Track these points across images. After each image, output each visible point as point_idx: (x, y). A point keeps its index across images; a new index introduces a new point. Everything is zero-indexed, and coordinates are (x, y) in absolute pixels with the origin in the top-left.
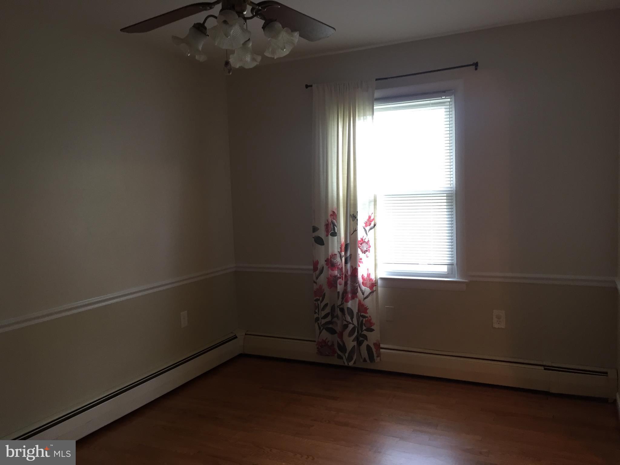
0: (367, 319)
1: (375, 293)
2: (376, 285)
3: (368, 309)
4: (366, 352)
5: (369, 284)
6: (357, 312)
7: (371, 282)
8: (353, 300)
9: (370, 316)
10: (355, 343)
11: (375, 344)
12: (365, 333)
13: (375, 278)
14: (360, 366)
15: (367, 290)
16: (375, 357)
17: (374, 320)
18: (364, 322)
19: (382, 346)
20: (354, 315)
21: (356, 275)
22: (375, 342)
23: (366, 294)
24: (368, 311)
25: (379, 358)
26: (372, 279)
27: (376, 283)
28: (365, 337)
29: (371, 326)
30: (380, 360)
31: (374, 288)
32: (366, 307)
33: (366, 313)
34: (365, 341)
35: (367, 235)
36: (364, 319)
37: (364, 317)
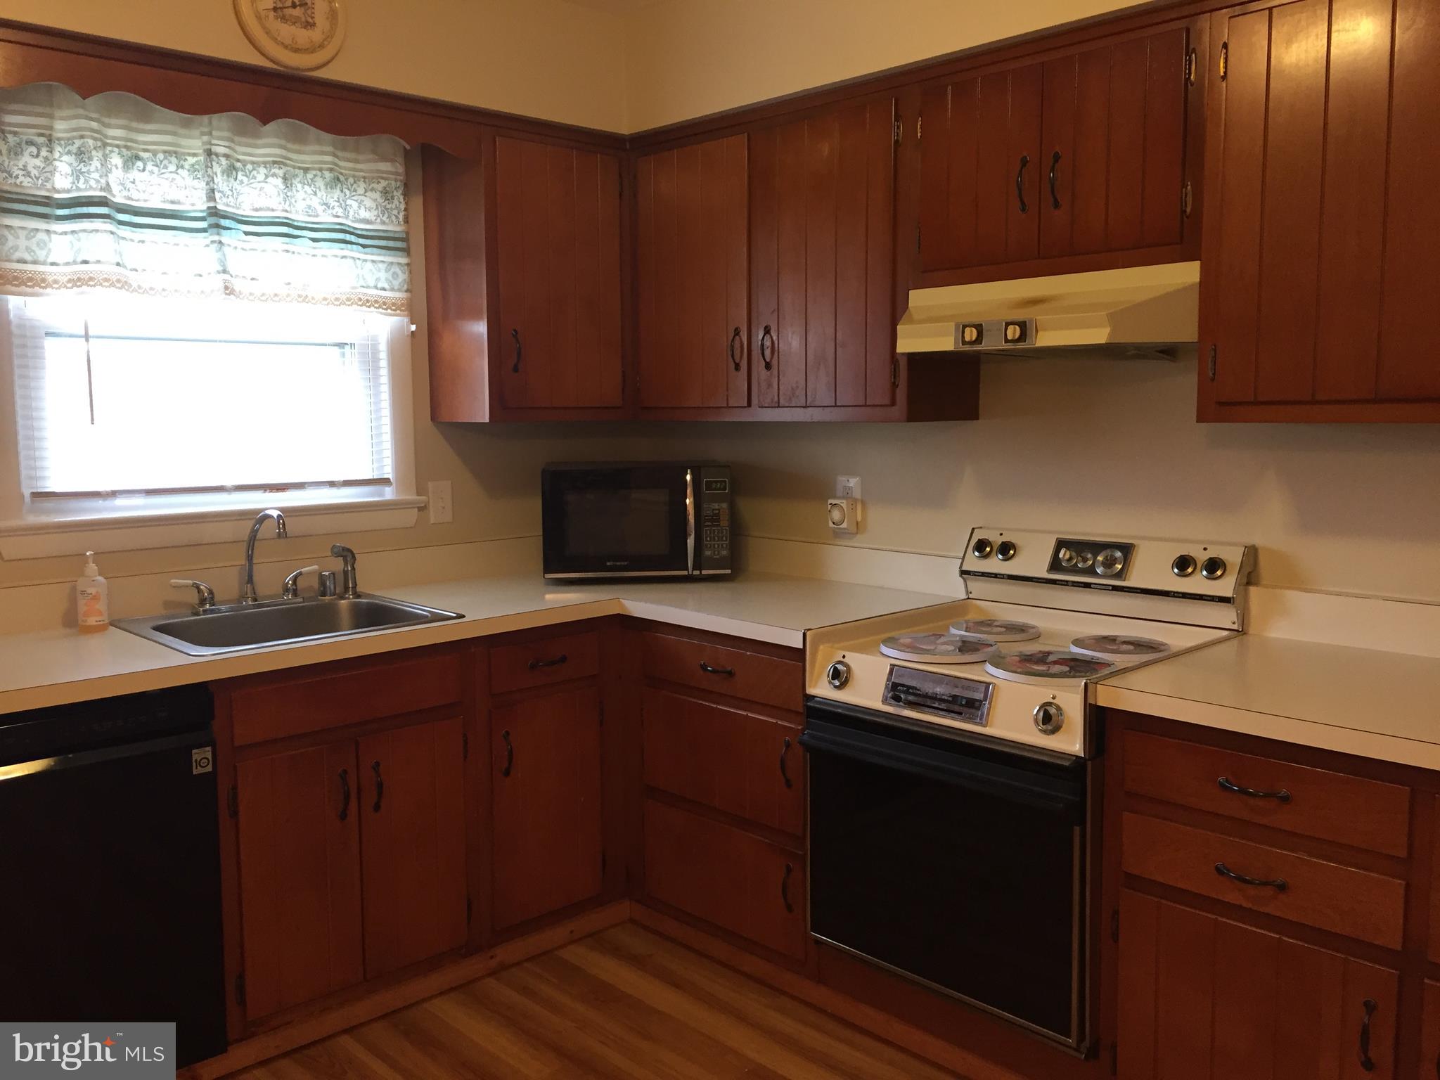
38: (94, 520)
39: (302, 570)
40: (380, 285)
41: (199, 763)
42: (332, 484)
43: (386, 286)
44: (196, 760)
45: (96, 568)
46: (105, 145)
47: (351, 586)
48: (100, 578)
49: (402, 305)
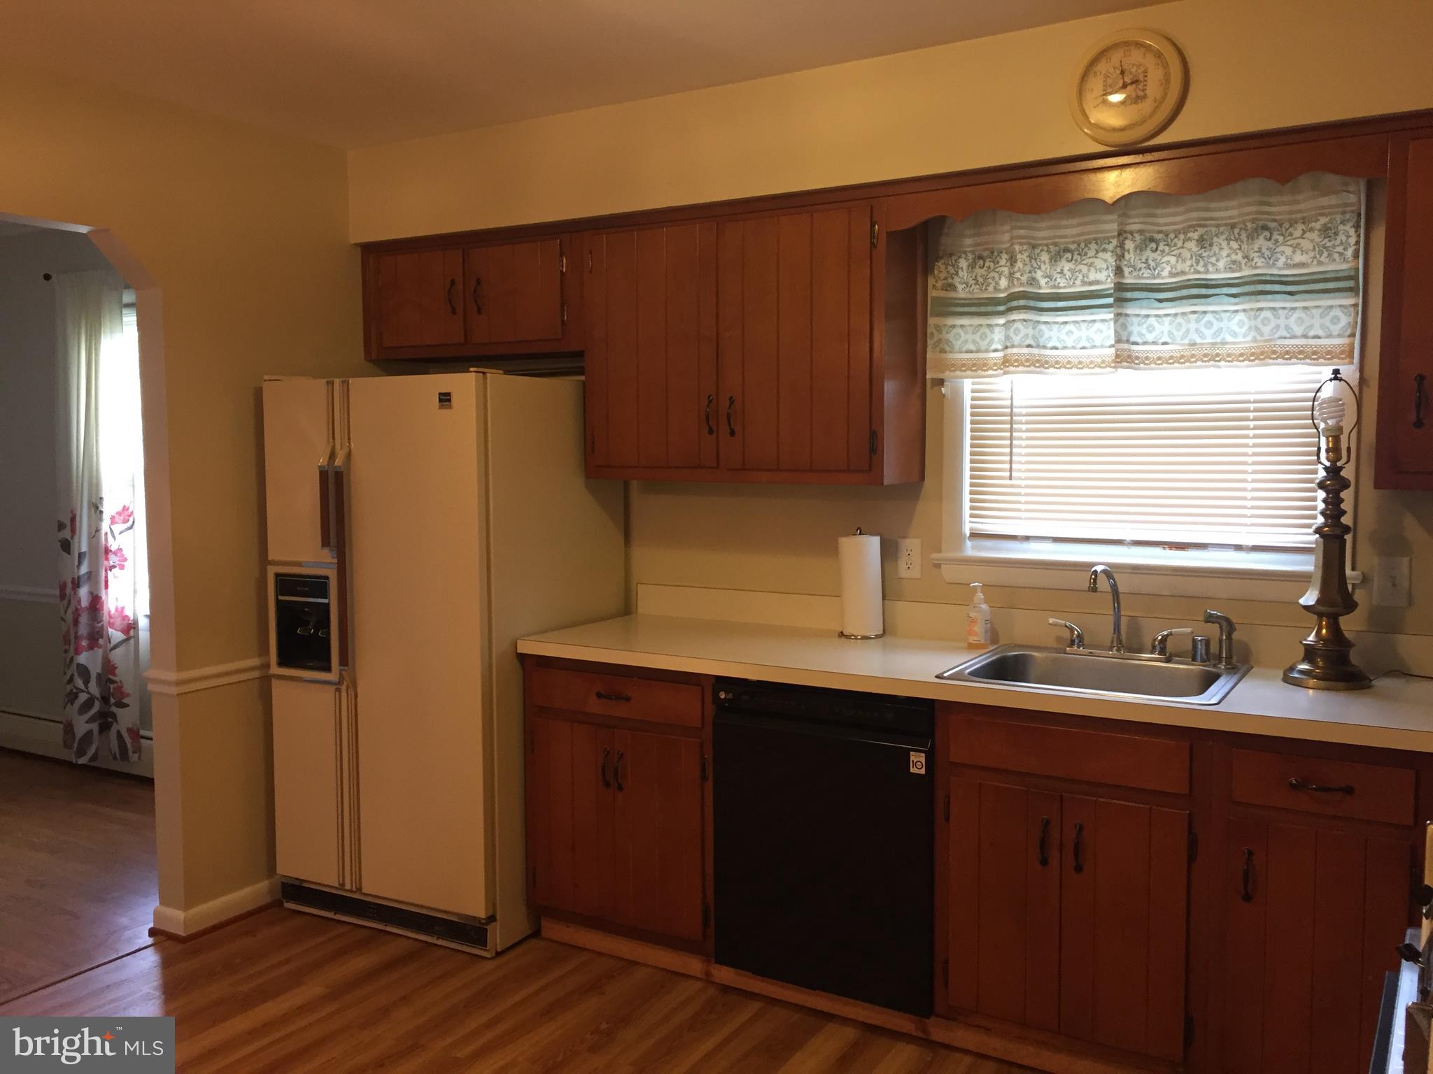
0: (115, 685)
1: (132, 641)
2: (134, 628)
3: (117, 667)
4: (116, 742)
5: (122, 624)
6: (98, 673)
7: (126, 622)
8: (91, 652)
9: (121, 681)
10: (95, 727)
11: (129, 730)
12: (114, 709)
13: (134, 614)
14: (104, 766)
15: (116, 635)
16: (130, 754)
17: (127, 688)
18: (112, 690)
19: (142, 732)
20: (92, 677)
21: (98, 607)
22: (130, 726)
23: (114, 642)
24: (117, 671)
25: (136, 756)
26: (127, 616)
27: (134, 624)
28: (114, 716)
29: (123, 698)
30: (139, 758)
31: (132, 633)
32: (113, 665)
33: (114, 674)
34: (115, 724)
35: (115, 539)
36: (112, 686)
37: (113, 682)
38: (1000, 558)
39: (1173, 630)
40: (1312, 333)
41: (915, 764)
42: (1238, 548)
43: (1321, 333)
44: (913, 761)
45: (983, 597)
46: (1034, 247)
47: (1224, 656)
48: (984, 606)
49: (1342, 352)
